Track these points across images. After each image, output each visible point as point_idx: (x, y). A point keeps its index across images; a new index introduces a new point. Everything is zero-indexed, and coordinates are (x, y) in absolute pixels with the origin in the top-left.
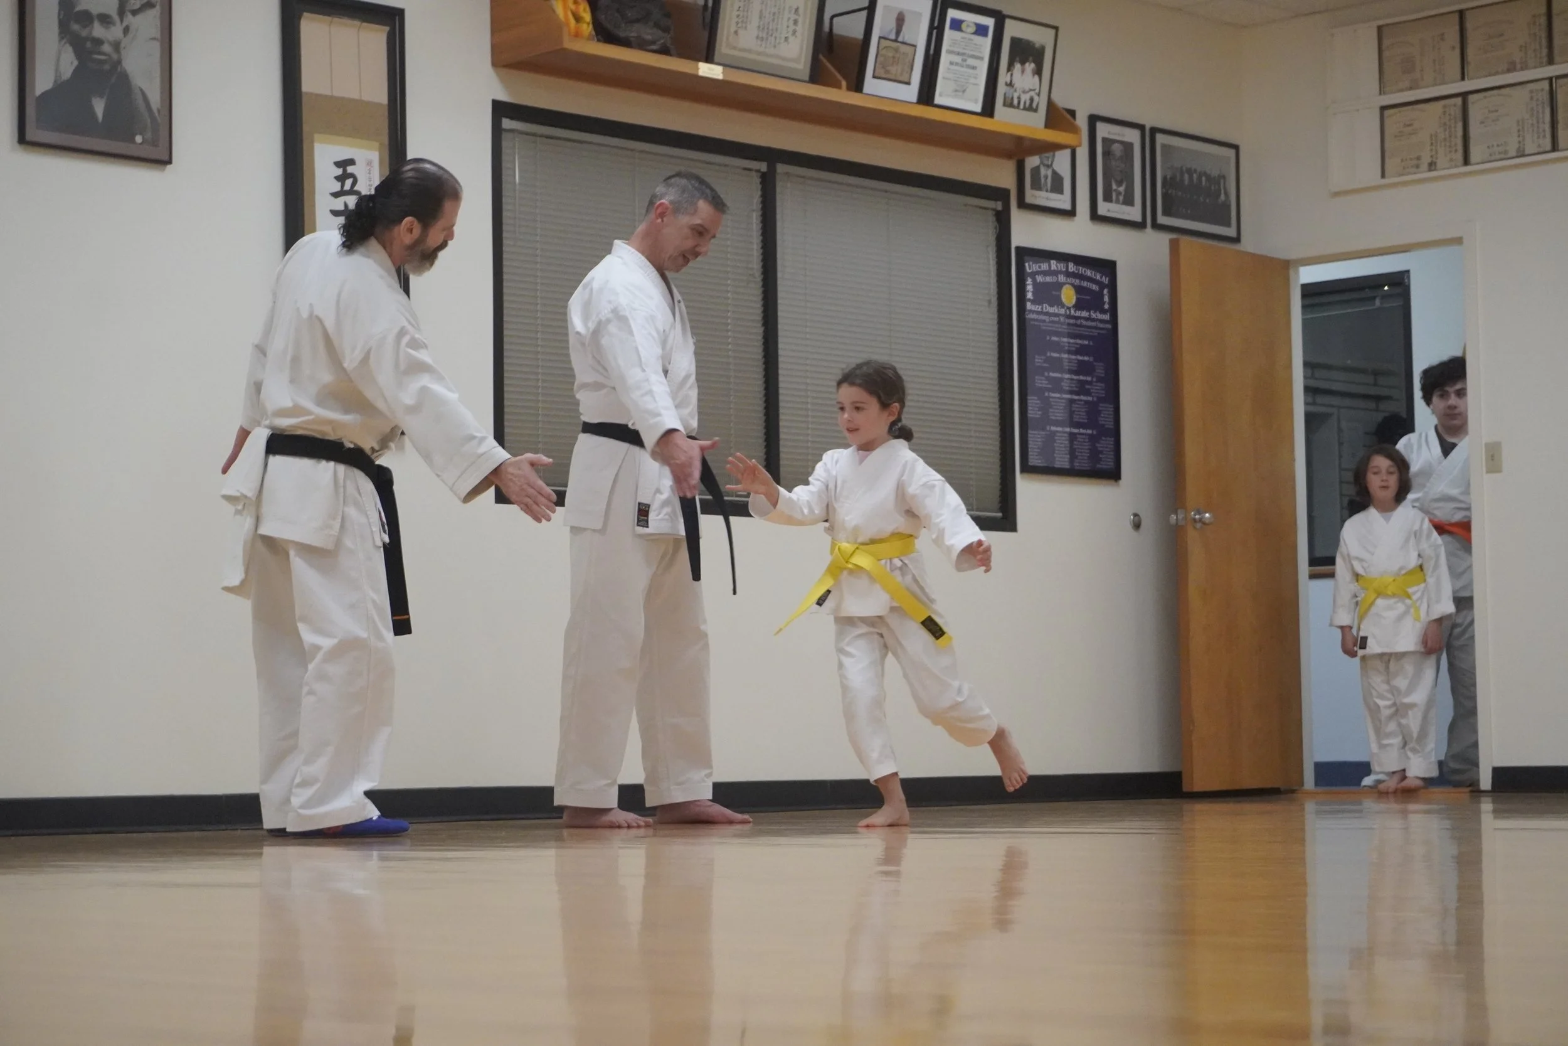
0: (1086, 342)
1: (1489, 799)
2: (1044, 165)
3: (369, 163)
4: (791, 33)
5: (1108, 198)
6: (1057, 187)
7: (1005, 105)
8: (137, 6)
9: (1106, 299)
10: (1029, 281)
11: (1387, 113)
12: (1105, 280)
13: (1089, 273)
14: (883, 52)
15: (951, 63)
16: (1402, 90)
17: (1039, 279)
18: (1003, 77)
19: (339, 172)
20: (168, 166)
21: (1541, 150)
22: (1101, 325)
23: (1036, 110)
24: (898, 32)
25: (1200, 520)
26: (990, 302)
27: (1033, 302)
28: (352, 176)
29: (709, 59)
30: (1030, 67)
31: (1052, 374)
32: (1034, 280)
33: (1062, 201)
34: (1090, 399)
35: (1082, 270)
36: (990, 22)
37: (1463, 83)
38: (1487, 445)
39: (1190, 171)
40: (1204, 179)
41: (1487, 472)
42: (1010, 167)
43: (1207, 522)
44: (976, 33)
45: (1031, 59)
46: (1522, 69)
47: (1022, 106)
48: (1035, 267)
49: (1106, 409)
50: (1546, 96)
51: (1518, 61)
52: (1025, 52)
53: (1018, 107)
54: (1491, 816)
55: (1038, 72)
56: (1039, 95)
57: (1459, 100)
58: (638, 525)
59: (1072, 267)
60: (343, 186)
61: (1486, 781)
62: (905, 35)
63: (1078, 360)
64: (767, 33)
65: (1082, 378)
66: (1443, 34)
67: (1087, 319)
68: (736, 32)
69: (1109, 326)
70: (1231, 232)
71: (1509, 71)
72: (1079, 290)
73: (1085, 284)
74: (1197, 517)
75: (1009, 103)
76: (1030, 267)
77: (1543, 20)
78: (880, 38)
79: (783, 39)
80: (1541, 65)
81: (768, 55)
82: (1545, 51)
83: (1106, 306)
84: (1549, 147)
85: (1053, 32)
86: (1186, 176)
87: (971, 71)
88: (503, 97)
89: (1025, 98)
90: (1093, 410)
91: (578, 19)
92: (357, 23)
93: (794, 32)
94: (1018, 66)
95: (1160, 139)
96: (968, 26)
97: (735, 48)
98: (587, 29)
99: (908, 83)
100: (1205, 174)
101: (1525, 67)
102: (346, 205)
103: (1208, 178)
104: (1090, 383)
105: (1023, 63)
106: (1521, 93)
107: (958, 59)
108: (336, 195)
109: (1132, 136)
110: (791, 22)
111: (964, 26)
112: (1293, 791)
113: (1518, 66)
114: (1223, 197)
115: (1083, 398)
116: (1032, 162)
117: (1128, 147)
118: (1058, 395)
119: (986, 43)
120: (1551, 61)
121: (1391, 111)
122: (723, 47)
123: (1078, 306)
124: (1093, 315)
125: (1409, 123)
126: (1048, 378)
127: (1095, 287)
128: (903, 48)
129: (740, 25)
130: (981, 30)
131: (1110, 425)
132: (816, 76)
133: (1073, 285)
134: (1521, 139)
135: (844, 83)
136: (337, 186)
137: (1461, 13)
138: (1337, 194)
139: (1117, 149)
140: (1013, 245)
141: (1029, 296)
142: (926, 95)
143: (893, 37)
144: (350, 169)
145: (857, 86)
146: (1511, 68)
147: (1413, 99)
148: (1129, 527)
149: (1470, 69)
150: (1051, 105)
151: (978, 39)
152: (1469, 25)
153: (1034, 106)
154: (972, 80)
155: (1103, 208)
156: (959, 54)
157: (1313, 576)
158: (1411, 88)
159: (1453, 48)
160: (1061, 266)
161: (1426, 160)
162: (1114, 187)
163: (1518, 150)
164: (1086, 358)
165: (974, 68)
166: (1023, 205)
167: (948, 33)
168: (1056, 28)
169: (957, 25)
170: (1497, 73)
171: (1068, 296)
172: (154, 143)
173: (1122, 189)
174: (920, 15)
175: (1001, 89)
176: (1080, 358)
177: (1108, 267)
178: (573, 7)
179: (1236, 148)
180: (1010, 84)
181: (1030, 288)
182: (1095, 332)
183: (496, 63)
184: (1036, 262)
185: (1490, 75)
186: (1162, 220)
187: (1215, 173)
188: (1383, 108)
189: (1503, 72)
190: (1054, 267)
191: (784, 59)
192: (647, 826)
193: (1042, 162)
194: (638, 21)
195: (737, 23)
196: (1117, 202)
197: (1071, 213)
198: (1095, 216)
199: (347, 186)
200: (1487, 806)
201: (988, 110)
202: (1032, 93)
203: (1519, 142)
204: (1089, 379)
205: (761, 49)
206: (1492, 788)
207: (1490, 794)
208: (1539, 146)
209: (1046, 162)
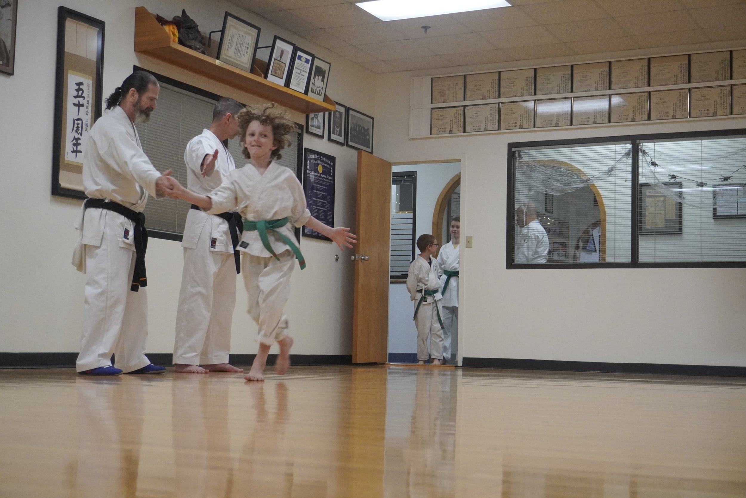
0: (325, 187)
1: (461, 370)
2: (316, 117)
3: (88, 85)
4: (246, 52)
5: (334, 133)
6: (319, 127)
7: (311, 92)
8: (4, 5)
9: (332, 171)
10: (308, 162)
11: (433, 110)
12: (332, 164)
13: (327, 161)
14: (275, 65)
15: (297, 73)
16: (440, 103)
17: (312, 161)
18: (312, 81)
19: (77, 87)
20: (12, 76)
21: (494, 129)
22: (330, 181)
23: (321, 95)
24: (281, 57)
25: (364, 259)
26: (295, 168)
27: (309, 171)
28: (82, 90)
29: (218, 58)
30: (321, 78)
31: (314, 199)
32: (310, 161)
33: (320, 132)
34: (325, 209)
35: (325, 159)
36: (310, 58)
37: (464, 102)
38: (467, 237)
39: (359, 125)
40: (363, 129)
41: (466, 248)
42: (304, 116)
43: (367, 259)
44: (305, 62)
45: (321, 75)
46: (488, 99)
47: (316, 93)
48: (310, 157)
49: (330, 213)
50: (497, 110)
51: (486, 96)
52: (320, 72)
53: (315, 93)
54: (462, 377)
55: (323, 80)
56: (322, 89)
57: (462, 108)
58: (211, 247)
59: (322, 158)
60: (78, 93)
61: (460, 363)
62: (283, 60)
63: (322, 194)
64: (238, 51)
65: (323, 201)
66: (457, 83)
67: (325, 178)
68: (228, 49)
69: (332, 182)
70: (370, 150)
71: (482, 99)
72: (323, 166)
73: (325, 165)
74: (363, 257)
75: (313, 91)
76: (309, 156)
77: (497, 82)
78: (275, 59)
79: (243, 54)
80: (495, 98)
81: (237, 60)
82: (497, 93)
83: (332, 174)
84: (497, 128)
85: (329, 65)
86: (358, 127)
87: (303, 77)
88: (138, 65)
89: (318, 89)
90: (325, 213)
91: (174, 35)
92: (87, 25)
93: (247, 52)
94: (317, 77)
95: (351, 112)
96: (303, 59)
97: (227, 56)
98: (177, 39)
99: (282, 79)
100: (363, 127)
101: (489, 98)
102: (79, 102)
103: (364, 129)
104: (325, 203)
105: (318, 76)
106: (488, 108)
107: (299, 71)
108: (75, 97)
109: (342, 110)
110: (246, 48)
111: (302, 58)
112: (383, 364)
113: (486, 98)
114: (368, 137)
115: (323, 209)
116: (312, 115)
117: (341, 114)
118: (315, 207)
119: (309, 66)
120: (499, 97)
121: (436, 110)
122: (223, 55)
123: (323, 173)
124: (328, 177)
125: (442, 115)
126: (313, 200)
127: (328, 167)
128: (282, 64)
129: (229, 46)
130: (307, 61)
131: (331, 220)
132: (252, 71)
133: (322, 165)
134: (486, 124)
135: (263, 75)
136: (76, 93)
137: (465, 76)
138: (411, 139)
139: (338, 115)
140: (304, 147)
141: (308, 167)
142: (287, 83)
143: (279, 59)
144: (81, 87)
145: (266, 77)
146: (484, 98)
147: (445, 106)
148: (334, 260)
149: (468, 97)
150: (325, 94)
151: (306, 64)
152: (467, 80)
153: (320, 93)
154: (302, 80)
155: (333, 136)
156: (299, 69)
157: (391, 283)
158: (443, 102)
159: (461, 89)
160: (319, 157)
161: (448, 129)
162: (336, 129)
163: (485, 129)
164: (325, 194)
165: (303, 76)
166: (308, 132)
167: (297, 61)
168: (330, 64)
169: (300, 58)
170: (478, 100)
171: (320, 169)
172: (7, 65)
173: (338, 130)
174: (288, 52)
175: (311, 85)
176: (322, 193)
177: (332, 159)
178: (172, 30)
179: (373, 118)
180: (314, 84)
181: (308, 164)
182: (328, 184)
183: (136, 50)
184: (310, 155)
185: (475, 100)
186: (350, 143)
187: (366, 127)
188: (432, 109)
189: (480, 99)
190: (316, 157)
191: (242, 62)
192: (206, 373)
193: (314, 115)
194: (193, 39)
195: (228, 46)
196: (337, 135)
197: (322, 137)
198: (329, 139)
199: (80, 94)
200: (460, 372)
201: (306, 92)
202: (320, 88)
203: (485, 126)
204: (325, 201)
205: (236, 58)
206: (463, 365)
207: (461, 368)
208: (493, 128)
209: (316, 116)
